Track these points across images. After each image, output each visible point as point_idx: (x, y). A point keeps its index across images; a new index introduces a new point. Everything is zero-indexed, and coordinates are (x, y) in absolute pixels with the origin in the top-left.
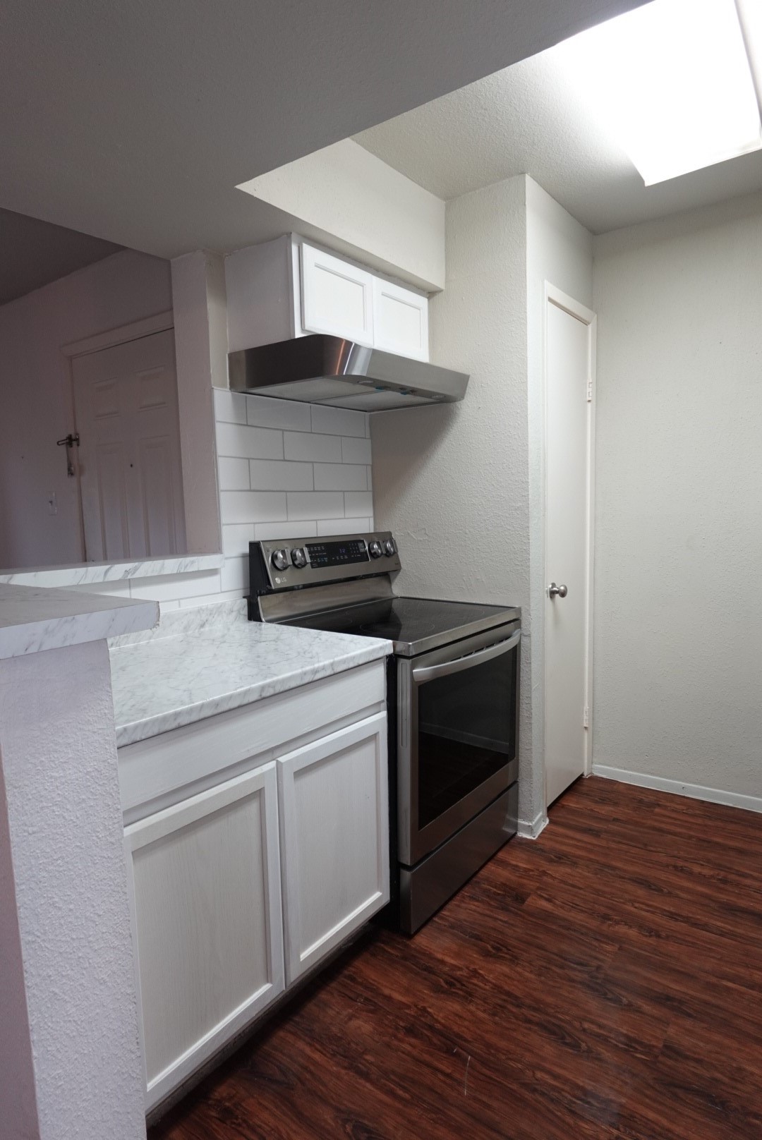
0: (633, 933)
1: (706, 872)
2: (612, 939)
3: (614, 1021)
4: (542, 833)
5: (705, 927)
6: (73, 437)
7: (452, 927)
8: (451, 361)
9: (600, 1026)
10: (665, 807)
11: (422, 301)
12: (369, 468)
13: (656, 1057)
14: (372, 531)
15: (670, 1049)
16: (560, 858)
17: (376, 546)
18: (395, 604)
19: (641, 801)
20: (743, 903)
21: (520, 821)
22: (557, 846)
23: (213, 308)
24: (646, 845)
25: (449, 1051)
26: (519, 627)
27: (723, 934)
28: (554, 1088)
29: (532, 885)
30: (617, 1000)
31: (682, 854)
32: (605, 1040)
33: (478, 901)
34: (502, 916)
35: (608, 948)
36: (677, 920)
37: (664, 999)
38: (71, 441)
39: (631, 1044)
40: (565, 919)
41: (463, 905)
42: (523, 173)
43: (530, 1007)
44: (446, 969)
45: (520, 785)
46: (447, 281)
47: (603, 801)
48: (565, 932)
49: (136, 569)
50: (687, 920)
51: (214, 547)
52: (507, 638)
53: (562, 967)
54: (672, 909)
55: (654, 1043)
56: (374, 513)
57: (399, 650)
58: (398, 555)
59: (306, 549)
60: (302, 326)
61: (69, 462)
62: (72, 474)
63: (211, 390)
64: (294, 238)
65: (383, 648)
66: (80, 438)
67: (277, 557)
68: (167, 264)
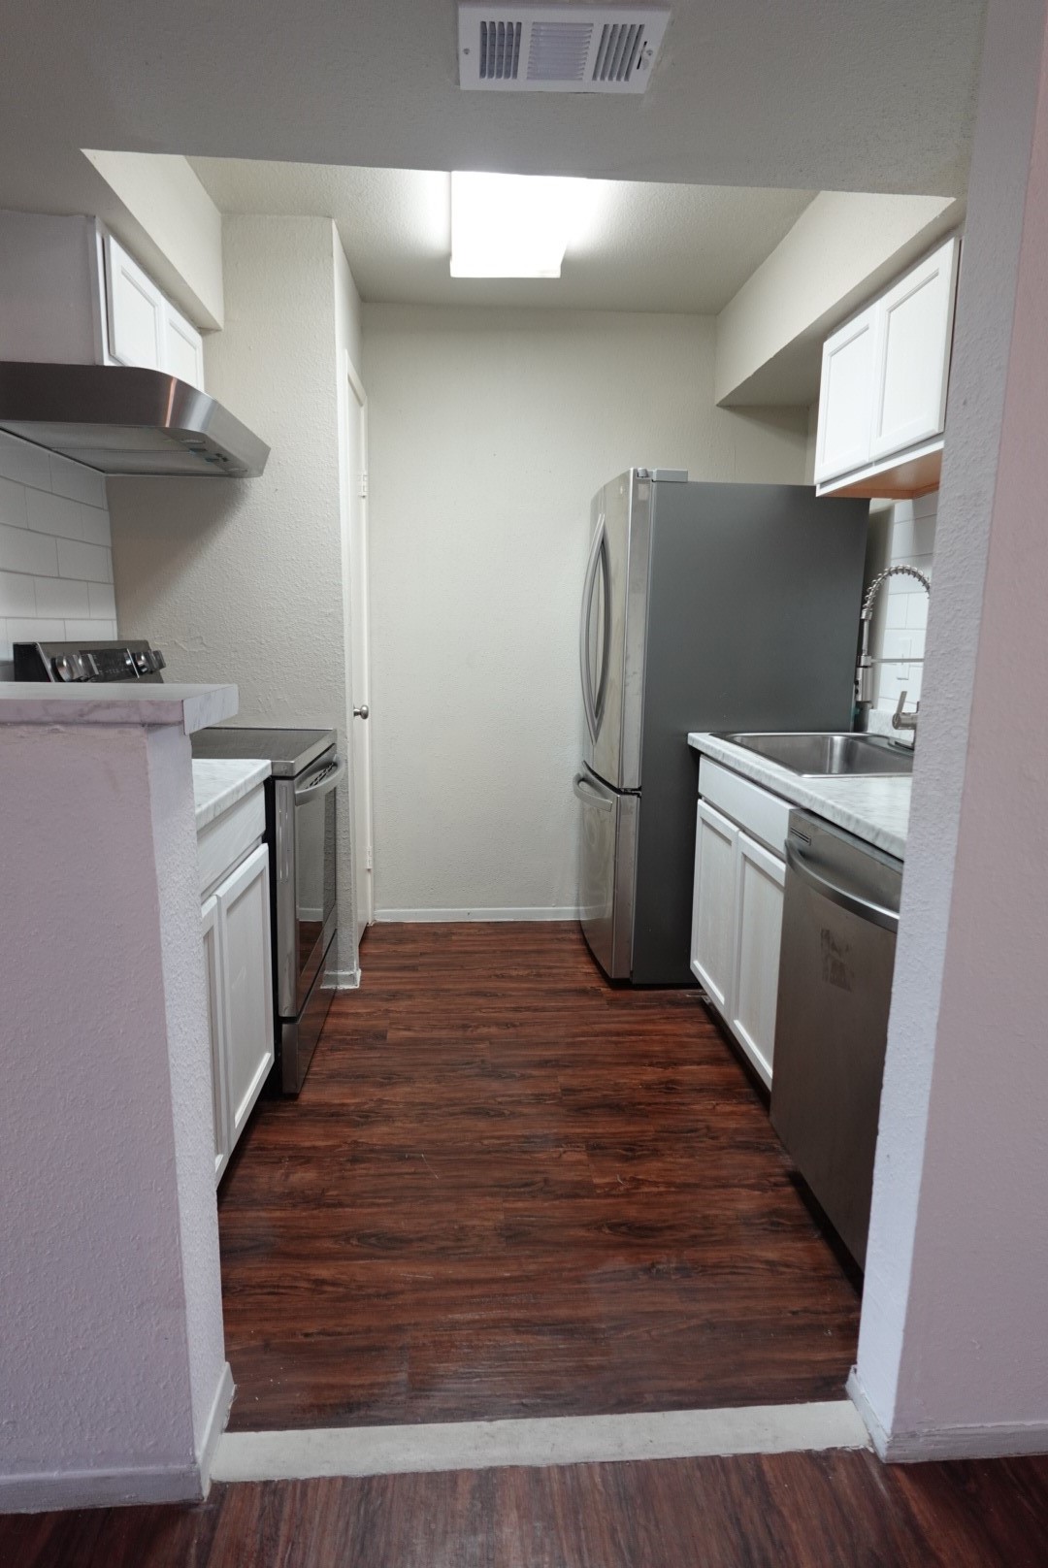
0: (493, 1030)
1: (521, 973)
2: (481, 1039)
3: (517, 1089)
4: (361, 980)
5: (544, 1009)
7: (331, 1077)
9: (509, 1096)
10: (460, 934)
12: (109, 553)
13: (561, 1098)
14: (116, 639)
15: (568, 1091)
16: (394, 996)
17: (141, 659)
19: (435, 934)
20: (561, 986)
21: (339, 974)
22: (384, 987)
24: (462, 966)
25: (402, 1159)
27: (559, 1010)
28: (503, 1144)
29: (383, 1023)
30: (512, 1076)
31: (495, 965)
32: (519, 1103)
33: (340, 1050)
34: (372, 1054)
35: (481, 1046)
36: (521, 1011)
37: (543, 1064)
39: (539, 1098)
40: (432, 1039)
41: (327, 1058)
42: (330, 217)
43: (447, 1105)
44: (353, 1108)
46: (227, 318)
47: (400, 941)
48: (439, 1047)
50: (528, 1009)
53: (454, 1071)
54: (513, 1006)
55: (554, 1091)
56: (117, 615)
57: (281, 770)
58: (161, 671)
59: (90, 656)
60: (112, 356)
64: (98, 225)
65: (265, 769)
67: (61, 665)
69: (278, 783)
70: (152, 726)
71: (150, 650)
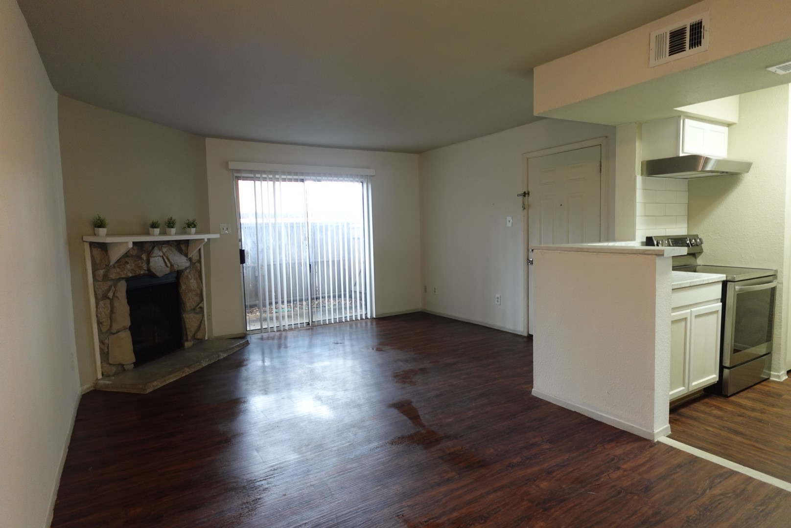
4: (785, 380)
6: (527, 192)
7: (747, 398)
8: (740, 155)
11: (725, 129)
12: (687, 205)
14: (686, 234)
17: (693, 241)
18: (698, 268)
21: (772, 373)
25: (760, 421)
26: (776, 278)
29: (784, 393)
33: (756, 393)
34: (771, 398)
38: (525, 194)
44: (749, 406)
45: (773, 355)
46: (739, 119)
51: (633, 237)
52: (769, 282)
56: (688, 226)
57: (729, 279)
58: (702, 245)
59: (670, 240)
60: (683, 152)
61: (523, 203)
62: (524, 209)
63: (635, 177)
64: (682, 117)
65: (723, 277)
66: (530, 193)
67: (659, 243)
68: (614, 128)
69: (729, 284)
70: (657, 255)
71: (698, 238)
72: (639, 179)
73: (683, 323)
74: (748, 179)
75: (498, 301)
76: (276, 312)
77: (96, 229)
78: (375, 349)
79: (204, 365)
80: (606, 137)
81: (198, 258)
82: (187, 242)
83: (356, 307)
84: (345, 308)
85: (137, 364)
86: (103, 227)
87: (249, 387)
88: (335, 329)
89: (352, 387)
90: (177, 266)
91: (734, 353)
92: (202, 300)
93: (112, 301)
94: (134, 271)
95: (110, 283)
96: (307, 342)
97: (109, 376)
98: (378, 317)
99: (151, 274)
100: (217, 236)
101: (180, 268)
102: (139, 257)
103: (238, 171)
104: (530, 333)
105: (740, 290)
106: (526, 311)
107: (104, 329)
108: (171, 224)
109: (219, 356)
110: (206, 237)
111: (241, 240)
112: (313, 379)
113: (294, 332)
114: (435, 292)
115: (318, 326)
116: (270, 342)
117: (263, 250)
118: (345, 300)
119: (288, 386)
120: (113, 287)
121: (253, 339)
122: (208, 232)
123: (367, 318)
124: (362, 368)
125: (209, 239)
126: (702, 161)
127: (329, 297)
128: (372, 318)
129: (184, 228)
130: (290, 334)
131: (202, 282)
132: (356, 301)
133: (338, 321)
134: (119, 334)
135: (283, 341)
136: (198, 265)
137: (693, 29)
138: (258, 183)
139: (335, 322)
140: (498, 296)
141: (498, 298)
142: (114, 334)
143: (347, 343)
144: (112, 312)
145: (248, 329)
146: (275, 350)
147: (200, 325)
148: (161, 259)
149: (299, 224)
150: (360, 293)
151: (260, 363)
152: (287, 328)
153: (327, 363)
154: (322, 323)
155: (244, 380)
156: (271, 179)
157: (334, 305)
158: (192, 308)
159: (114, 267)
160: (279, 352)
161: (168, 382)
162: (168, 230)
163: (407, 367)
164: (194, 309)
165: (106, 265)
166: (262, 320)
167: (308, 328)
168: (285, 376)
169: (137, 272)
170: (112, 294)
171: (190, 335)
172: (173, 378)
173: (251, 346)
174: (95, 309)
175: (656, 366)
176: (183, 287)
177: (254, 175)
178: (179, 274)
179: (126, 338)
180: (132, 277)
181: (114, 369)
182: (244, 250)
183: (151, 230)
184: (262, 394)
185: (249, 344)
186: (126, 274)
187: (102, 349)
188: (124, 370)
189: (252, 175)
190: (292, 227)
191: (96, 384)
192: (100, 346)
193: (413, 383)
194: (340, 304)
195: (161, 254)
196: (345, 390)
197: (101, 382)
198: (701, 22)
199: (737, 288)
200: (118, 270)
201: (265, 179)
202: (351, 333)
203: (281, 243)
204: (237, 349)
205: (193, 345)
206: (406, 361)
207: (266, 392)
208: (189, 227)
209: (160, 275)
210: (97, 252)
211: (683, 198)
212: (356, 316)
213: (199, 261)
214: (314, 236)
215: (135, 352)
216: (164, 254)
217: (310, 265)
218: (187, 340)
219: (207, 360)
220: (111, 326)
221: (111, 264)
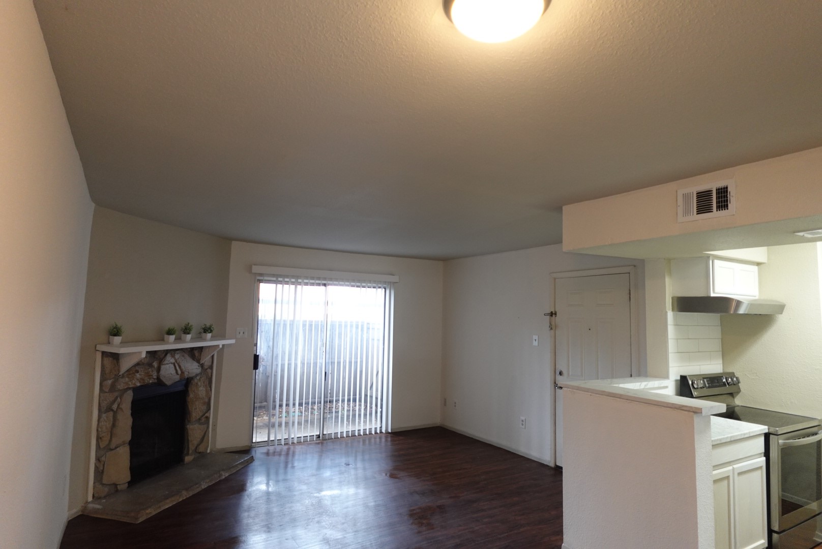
6: (554, 313)
8: (774, 295)
11: (755, 268)
12: (720, 340)
14: (722, 372)
17: (730, 379)
18: (737, 409)
23: (668, 280)
38: (552, 314)
46: (769, 259)
49: (647, 384)
51: (666, 377)
52: (816, 434)
56: (723, 362)
57: (772, 430)
58: (739, 384)
59: (705, 380)
60: (714, 292)
61: (550, 323)
62: (551, 329)
63: (667, 312)
64: (711, 258)
65: (765, 429)
66: (557, 314)
67: (694, 383)
68: (642, 262)
69: (771, 436)
70: (695, 412)
71: (734, 376)
72: (670, 315)
73: (726, 482)
74: (782, 320)
75: (523, 424)
76: (286, 417)
77: (111, 337)
78: (388, 475)
79: (203, 487)
80: (635, 266)
81: (210, 364)
82: (201, 349)
83: (371, 414)
84: (360, 415)
85: (131, 484)
86: (119, 336)
87: (250, 521)
88: (347, 444)
89: (363, 527)
90: (187, 373)
91: (783, 515)
92: (209, 409)
93: (115, 413)
94: (143, 380)
95: (116, 394)
96: (315, 461)
97: (100, 498)
98: (393, 431)
99: (160, 383)
100: (232, 341)
101: (191, 376)
102: (150, 365)
103: (261, 275)
104: (558, 464)
105: (784, 444)
106: (553, 438)
107: (102, 445)
108: (187, 330)
109: (221, 475)
110: (220, 343)
111: (256, 345)
112: (321, 514)
113: (303, 446)
114: (455, 406)
115: (329, 439)
116: (276, 458)
117: (277, 356)
118: (360, 405)
119: (294, 520)
120: (119, 398)
121: (258, 453)
122: (223, 337)
123: (381, 432)
124: (375, 501)
125: (223, 345)
126: (734, 304)
127: (343, 401)
128: (387, 433)
129: (200, 333)
130: (298, 449)
131: (211, 390)
132: (371, 408)
133: (350, 435)
134: (118, 449)
135: (290, 458)
136: (209, 371)
137: (719, 192)
138: (280, 286)
139: (348, 436)
140: (523, 418)
141: (523, 421)
142: (112, 450)
143: (359, 465)
144: (114, 425)
145: (254, 441)
146: (281, 471)
147: (204, 437)
148: (172, 366)
149: (318, 322)
150: (377, 398)
151: (263, 487)
152: (295, 441)
153: (336, 492)
154: (333, 437)
155: (245, 511)
156: (293, 283)
157: (348, 411)
158: (198, 418)
159: (123, 376)
160: (286, 473)
161: (163, 508)
162: (183, 336)
163: (425, 502)
164: (200, 419)
165: (115, 375)
166: (270, 426)
167: (318, 442)
168: (290, 507)
169: (146, 381)
170: (117, 406)
171: (192, 448)
172: (168, 504)
173: (256, 463)
174: (97, 423)
175: (699, 537)
176: (191, 395)
177: (277, 278)
178: (187, 382)
179: (124, 454)
180: (140, 386)
181: (106, 489)
182: (258, 356)
183: (166, 336)
184: (265, 532)
185: (254, 460)
186: (135, 384)
187: (97, 467)
188: (117, 491)
189: (275, 279)
190: (311, 326)
191: (85, 508)
192: (95, 464)
193: (430, 527)
194: (354, 410)
195: (173, 361)
196: (355, 532)
197: (91, 506)
198: (727, 188)
199: (781, 441)
200: (127, 379)
201: (287, 283)
202: (363, 452)
203: (298, 349)
204: (241, 467)
205: (194, 460)
206: (423, 494)
207: (268, 529)
208: (205, 332)
209: (168, 383)
210: (108, 361)
211: (716, 333)
212: (370, 429)
213: (211, 367)
214: (332, 342)
215: (133, 469)
216: (176, 361)
217: (326, 373)
218: (188, 454)
219: (208, 481)
220: (110, 441)
221: (121, 373)
